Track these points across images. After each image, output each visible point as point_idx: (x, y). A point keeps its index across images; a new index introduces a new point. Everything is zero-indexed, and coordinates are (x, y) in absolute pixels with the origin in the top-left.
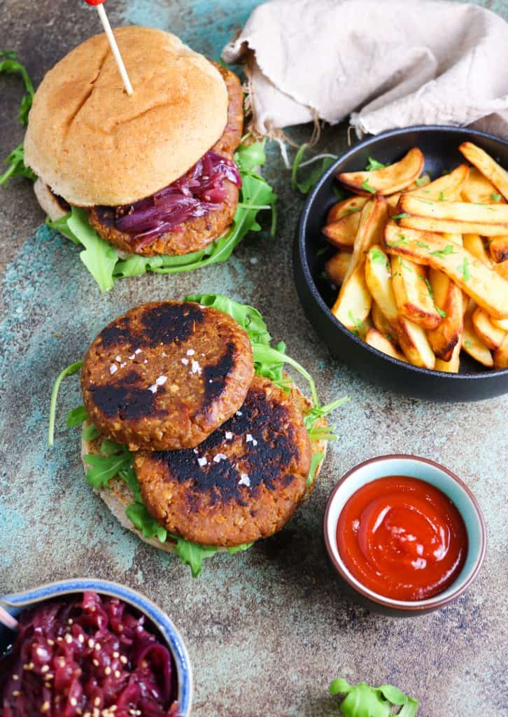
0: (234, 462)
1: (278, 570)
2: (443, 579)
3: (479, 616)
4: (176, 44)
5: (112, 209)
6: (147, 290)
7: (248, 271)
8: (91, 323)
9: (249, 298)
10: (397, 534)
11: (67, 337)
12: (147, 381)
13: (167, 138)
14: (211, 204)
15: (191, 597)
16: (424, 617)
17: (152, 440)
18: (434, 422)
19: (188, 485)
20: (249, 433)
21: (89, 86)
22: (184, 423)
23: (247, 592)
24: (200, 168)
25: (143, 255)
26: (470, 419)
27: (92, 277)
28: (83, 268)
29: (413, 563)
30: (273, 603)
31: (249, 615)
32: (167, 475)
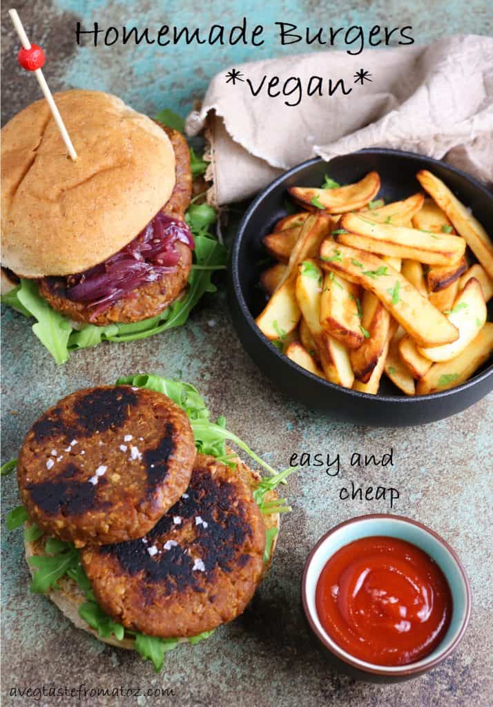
0: (186, 548)
1: (258, 642)
2: (430, 641)
3: (469, 676)
4: (119, 106)
5: (63, 279)
6: (104, 360)
7: (206, 334)
8: (48, 398)
9: (209, 362)
10: (378, 597)
11: (23, 414)
12: (86, 473)
13: (115, 202)
14: (164, 268)
15: (168, 677)
16: (412, 681)
17: (98, 534)
18: (408, 478)
19: (140, 576)
20: (198, 516)
21: (31, 154)
22: (129, 512)
23: (227, 668)
24: (150, 231)
25: (97, 324)
26: (445, 472)
27: (46, 349)
28: (36, 341)
29: (397, 626)
30: (255, 677)
31: (230, 692)
32: (118, 568)
